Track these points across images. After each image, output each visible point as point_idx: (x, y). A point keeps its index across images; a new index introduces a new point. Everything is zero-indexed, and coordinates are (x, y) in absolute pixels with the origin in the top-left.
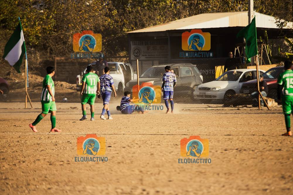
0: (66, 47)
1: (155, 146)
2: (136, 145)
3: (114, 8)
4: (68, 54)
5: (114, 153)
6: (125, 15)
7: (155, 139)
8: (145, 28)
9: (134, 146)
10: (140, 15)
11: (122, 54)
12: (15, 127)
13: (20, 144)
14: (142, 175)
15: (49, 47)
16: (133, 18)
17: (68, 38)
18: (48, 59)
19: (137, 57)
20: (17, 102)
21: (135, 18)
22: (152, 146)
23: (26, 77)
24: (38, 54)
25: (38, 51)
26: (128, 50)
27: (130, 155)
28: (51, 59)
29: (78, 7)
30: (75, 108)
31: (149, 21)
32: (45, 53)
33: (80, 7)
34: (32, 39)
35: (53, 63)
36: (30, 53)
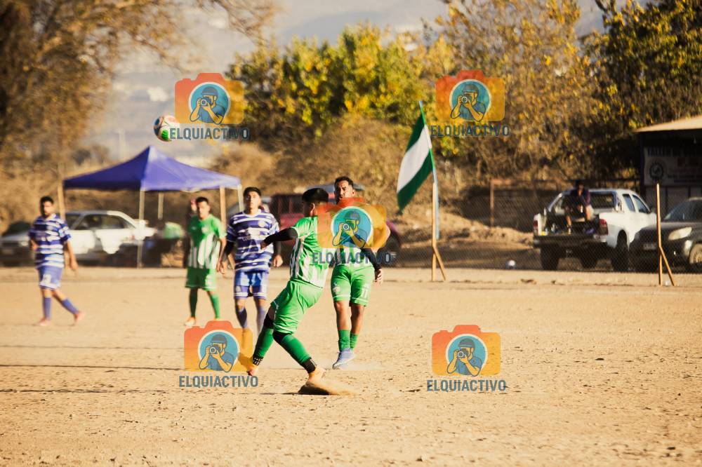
0: (513, 160)
1: (693, 360)
2: (653, 357)
3: (612, 81)
4: (517, 173)
5: (609, 372)
6: (634, 94)
7: (694, 346)
8: (674, 120)
9: (651, 360)
10: (664, 94)
11: (626, 173)
12: (412, 316)
13: (421, 351)
14: (668, 417)
15: (478, 158)
16: (649, 102)
17: (518, 141)
18: (478, 183)
19: (656, 179)
20: (416, 267)
21: (655, 101)
22: (688, 360)
23: (434, 218)
24: (458, 173)
25: (459, 167)
26: (639, 166)
27: (642, 377)
28: (483, 183)
29: (539, 79)
30: (529, 281)
31: (683, 108)
32: (471, 172)
33: (543, 80)
34: (447, 144)
35: (486, 192)
36: (442, 170)
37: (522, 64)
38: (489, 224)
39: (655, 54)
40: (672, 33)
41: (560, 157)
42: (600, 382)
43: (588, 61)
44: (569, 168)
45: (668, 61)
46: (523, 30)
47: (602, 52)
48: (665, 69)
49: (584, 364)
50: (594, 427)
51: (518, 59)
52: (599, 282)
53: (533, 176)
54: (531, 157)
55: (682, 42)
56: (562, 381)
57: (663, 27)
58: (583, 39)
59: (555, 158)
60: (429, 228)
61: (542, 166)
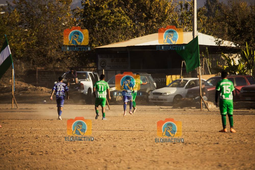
0: (45, 59)
1: (117, 140)
2: (101, 139)
3: (85, 28)
4: (47, 65)
5: (84, 145)
6: (94, 33)
7: (117, 134)
8: (110, 44)
9: (101, 140)
10: (106, 34)
11: (91, 65)
12: (3, 123)
13: (7, 138)
14: (107, 163)
15: (31, 59)
16: (100, 36)
17: (48, 52)
18: (31, 69)
19: (103, 67)
20: (6, 103)
21: (102, 36)
22: (115, 140)
23: (13, 83)
24: (23, 65)
25: (23, 62)
26: (96, 62)
27: (97, 147)
28: (33, 69)
29: (56, 27)
30: (52, 108)
31: (113, 39)
32: (28, 64)
33: (57, 27)
34: (18, 53)
35: (35, 72)
36: (16, 63)
37: (49, 20)
38: (35, 86)
39: (102, 17)
40: (108, 9)
41: (65, 58)
42: (80, 149)
43: (75, 20)
44: (68, 63)
45: (107, 20)
46: (49, 7)
47: (81, 16)
48: (106, 23)
49: (74, 142)
50: (77, 167)
51: (47, 18)
52: (80, 108)
53: (54, 66)
54: (53, 58)
55: (113, 13)
56: (65, 149)
57: (105, 6)
58: (73, 10)
59: (63, 59)
60: (11, 87)
61: (58, 62)
